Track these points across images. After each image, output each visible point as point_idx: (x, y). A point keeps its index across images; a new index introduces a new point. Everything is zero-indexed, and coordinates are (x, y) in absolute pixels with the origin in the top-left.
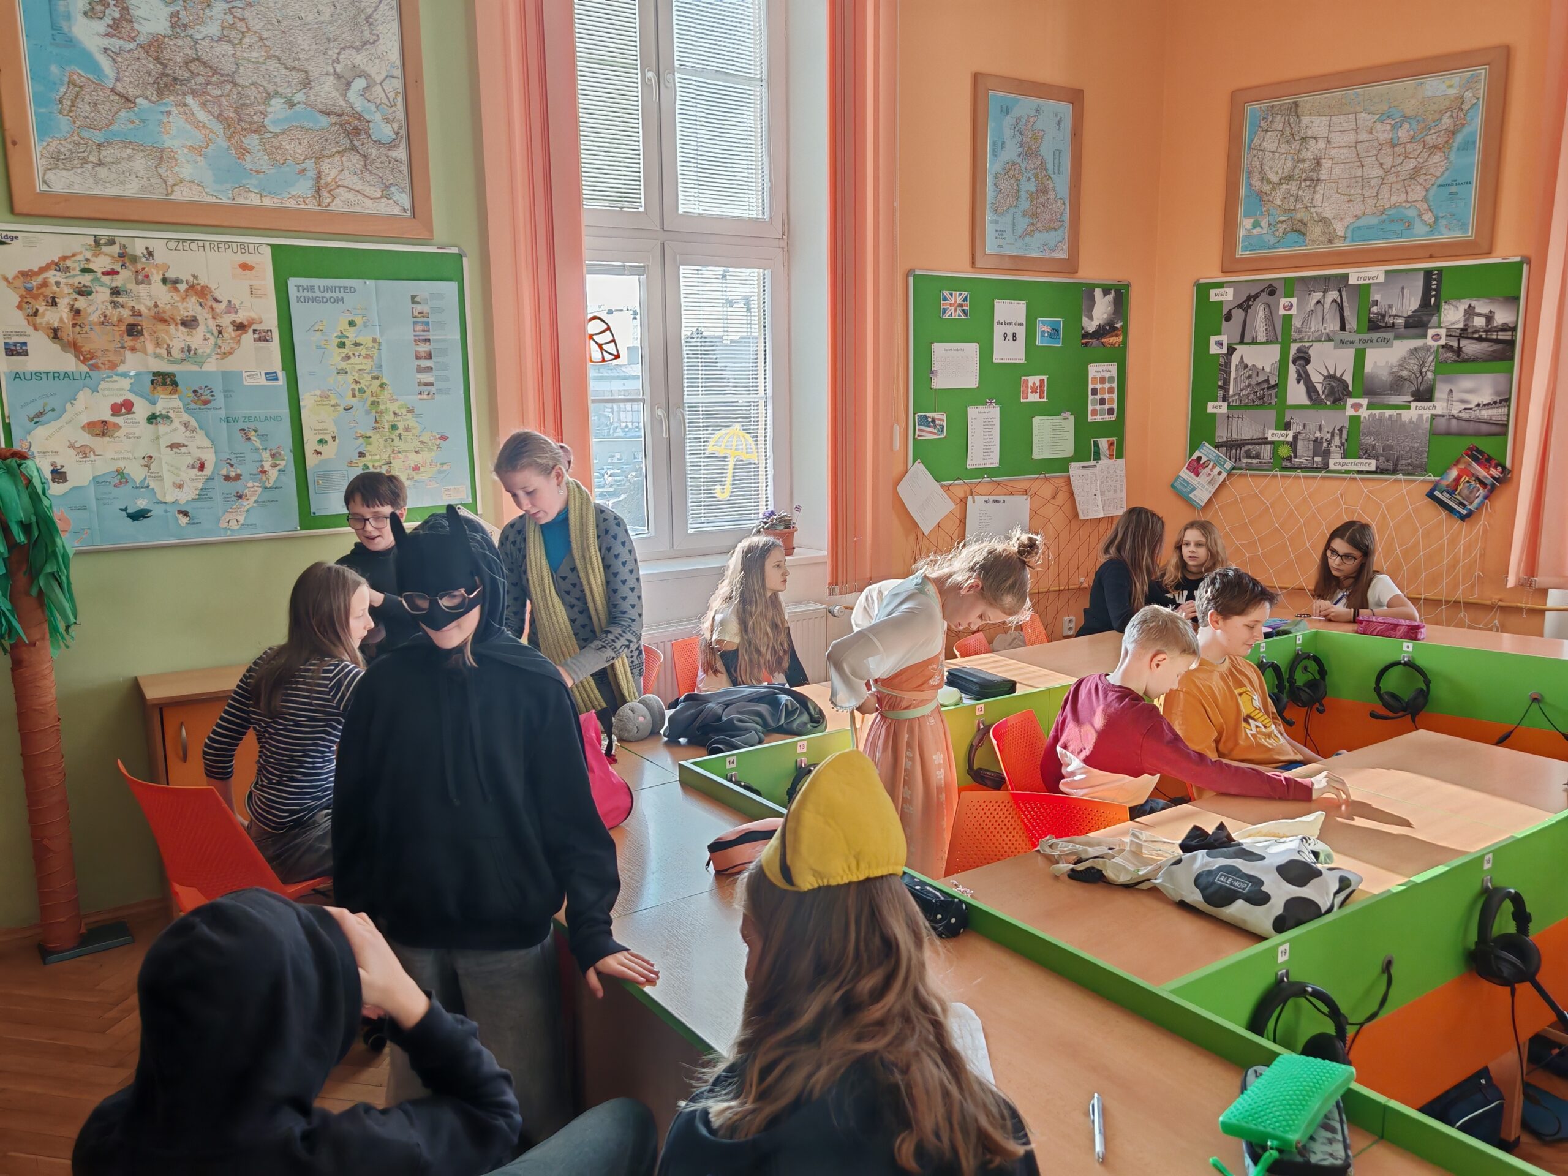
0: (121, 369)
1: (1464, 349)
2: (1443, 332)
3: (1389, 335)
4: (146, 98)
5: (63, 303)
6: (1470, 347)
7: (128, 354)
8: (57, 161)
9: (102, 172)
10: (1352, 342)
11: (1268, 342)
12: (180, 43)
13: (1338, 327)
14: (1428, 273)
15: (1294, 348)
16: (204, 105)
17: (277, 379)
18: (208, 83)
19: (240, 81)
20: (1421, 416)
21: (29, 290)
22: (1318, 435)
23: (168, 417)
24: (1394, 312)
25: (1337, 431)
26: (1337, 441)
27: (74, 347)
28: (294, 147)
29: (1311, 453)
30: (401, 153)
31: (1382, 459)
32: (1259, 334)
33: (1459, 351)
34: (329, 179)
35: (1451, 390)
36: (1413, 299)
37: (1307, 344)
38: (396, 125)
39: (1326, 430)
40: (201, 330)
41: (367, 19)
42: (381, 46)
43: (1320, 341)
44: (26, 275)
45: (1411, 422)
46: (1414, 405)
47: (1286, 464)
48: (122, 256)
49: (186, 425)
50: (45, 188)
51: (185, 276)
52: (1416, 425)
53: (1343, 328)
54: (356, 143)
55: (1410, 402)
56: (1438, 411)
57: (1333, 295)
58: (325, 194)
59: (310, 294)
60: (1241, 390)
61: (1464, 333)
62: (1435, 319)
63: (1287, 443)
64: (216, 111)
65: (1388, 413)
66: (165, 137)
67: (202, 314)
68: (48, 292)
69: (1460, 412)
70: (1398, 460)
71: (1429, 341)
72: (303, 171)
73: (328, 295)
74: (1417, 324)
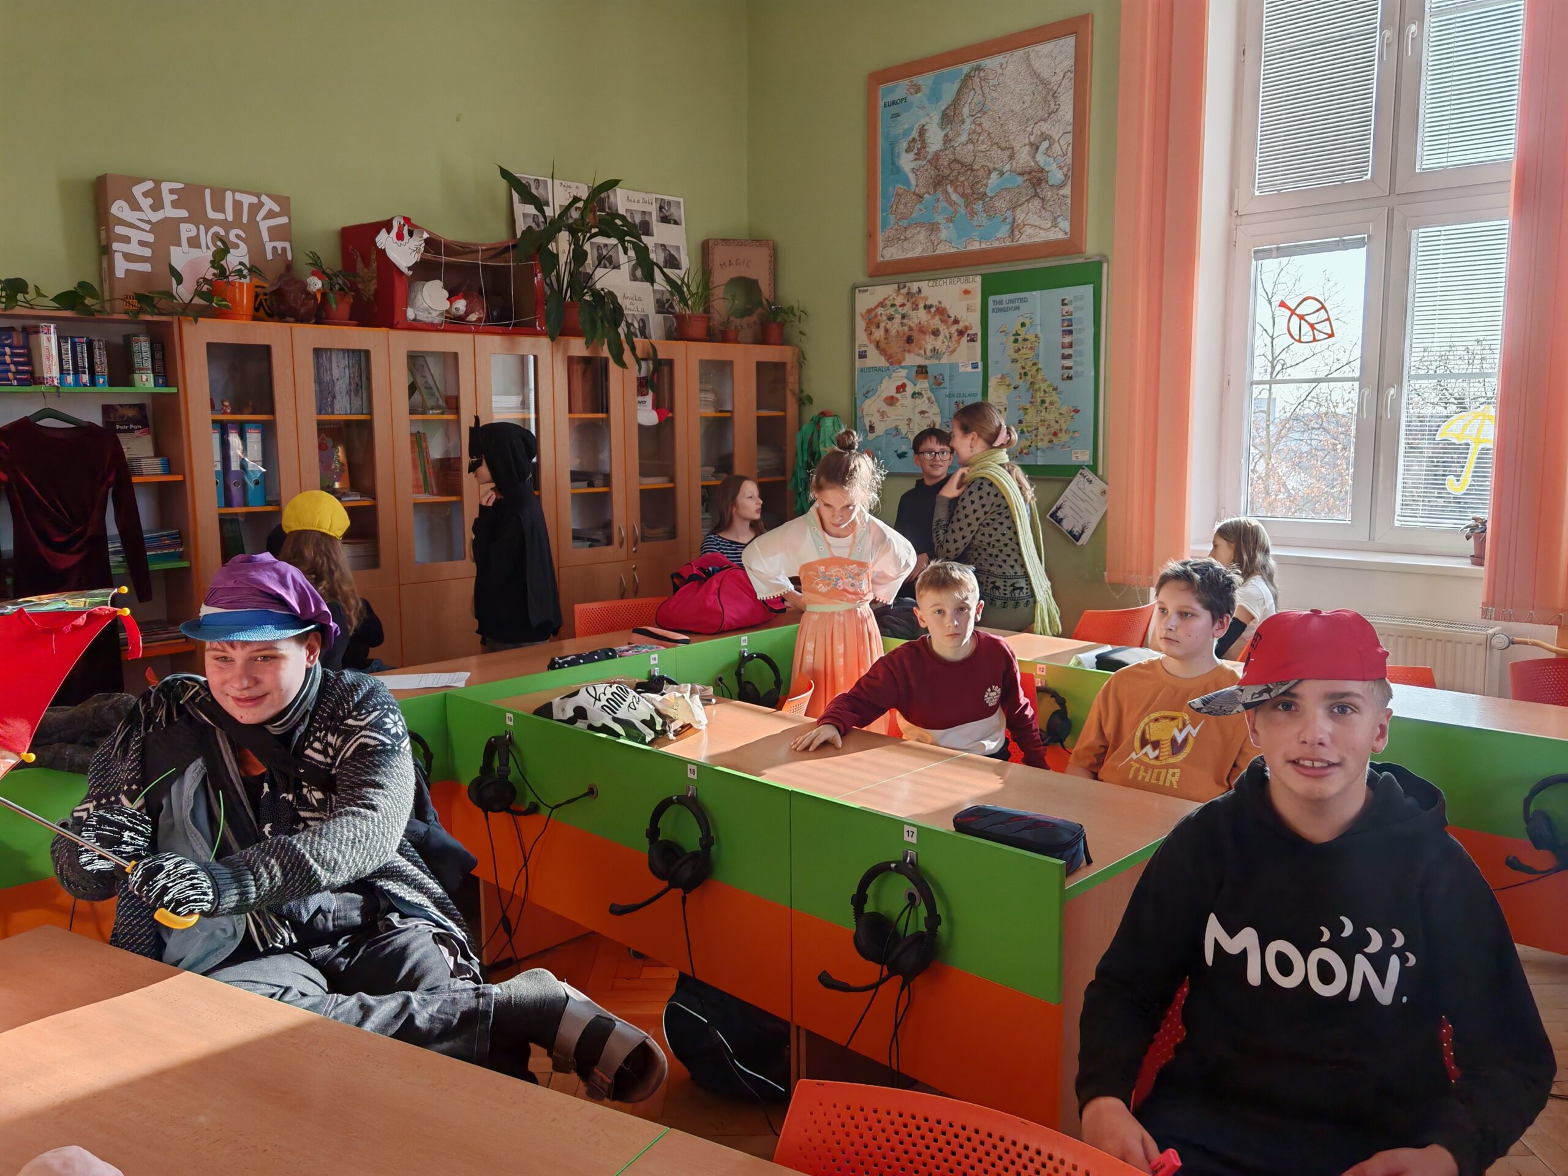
0: (903, 364)
4: (929, 194)
5: (882, 325)
7: (907, 354)
8: (889, 242)
9: (906, 244)
12: (947, 152)
16: (956, 191)
17: (977, 367)
18: (959, 174)
19: (976, 167)
21: (870, 320)
23: (921, 394)
27: (883, 352)
28: (1001, 204)
30: (1067, 191)
34: (1020, 221)
38: (1065, 169)
40: (941, 337)
41: (1053, 96)
42: (1061, 113)
44: (870, 311)
48: (908, 294)
49: (929, 399)
50: (882, 259)
51: (935, 303)
54: (1038, 191)
58: (1016, 232)
59: (1000, 306)
64: (960, 190)
66: (935, 215)
67: (942, 328)
68: (876, 320)
72: (1006, 218)
73: (1011, 305)
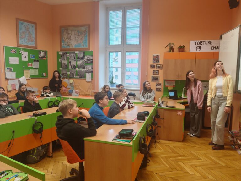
6: (88, 62)
10: (76, 60)
11: (66, 60)
14: (83, 52)
15: (69, 61)
24: (80, 57)
26: (75, 74)
29: (72, 75)
31: (80, 76)
35: (87, 67)
36: (82, 55)
39: (74, 72)
43: (72, 60)
46: (83, 69)
47: (69, 77)
52: (83, 71)
53: (75, 58)
56: (86, 70)
57: (73, 54)
60: (63, 66)
61: (88, 60)
63: (69, 74)
65: (80, 70)
69: (88, 70)
70: (82, 76)
71: (84, 61)
74: (83, 58)
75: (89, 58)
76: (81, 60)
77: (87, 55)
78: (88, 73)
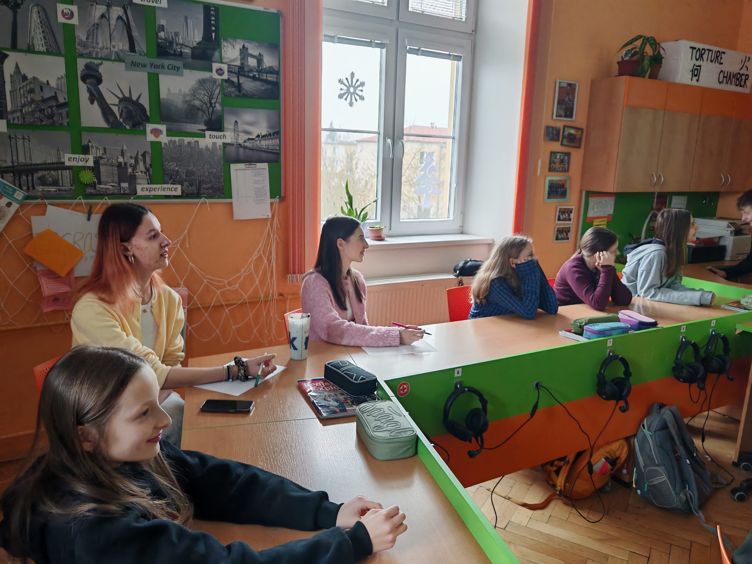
1: (243, 85)
2: (225, 67)
3: (178, 63)
6: (248, 85)
10: (144, 66)
11: (48, 52)
13: (127, 47)
14: (207, 7)
15: (81, 63)
20: (214, 144)
22: (121, 160)
24: (181, 41)
25: (140, 157)
26: (141, 167)
29: (116, 179)
31: (186, 184)
32: (36, 42)
33: (239, 87)
35: (236, 122)
36: (196, 31)
37: (96, 62)
39: (129, 155)
43: (110, 60)
45: (207, 149)
46: (208, 133)
47: (90, 190)
52: (211, 151)
53: (132, 49)
55: (204, 130)
56: (228, 140)
60: (23, 106)
61: (241, 71)
62: (217, 54)
63: (89, 168)
65: (187, 140)
69: (245, 141)
70: (200, 184)
71: (215, 76)
74: (203, 55)
75: (252, 62)
76: (187, 66)
77: (235, 38)
78: (249, 161)
